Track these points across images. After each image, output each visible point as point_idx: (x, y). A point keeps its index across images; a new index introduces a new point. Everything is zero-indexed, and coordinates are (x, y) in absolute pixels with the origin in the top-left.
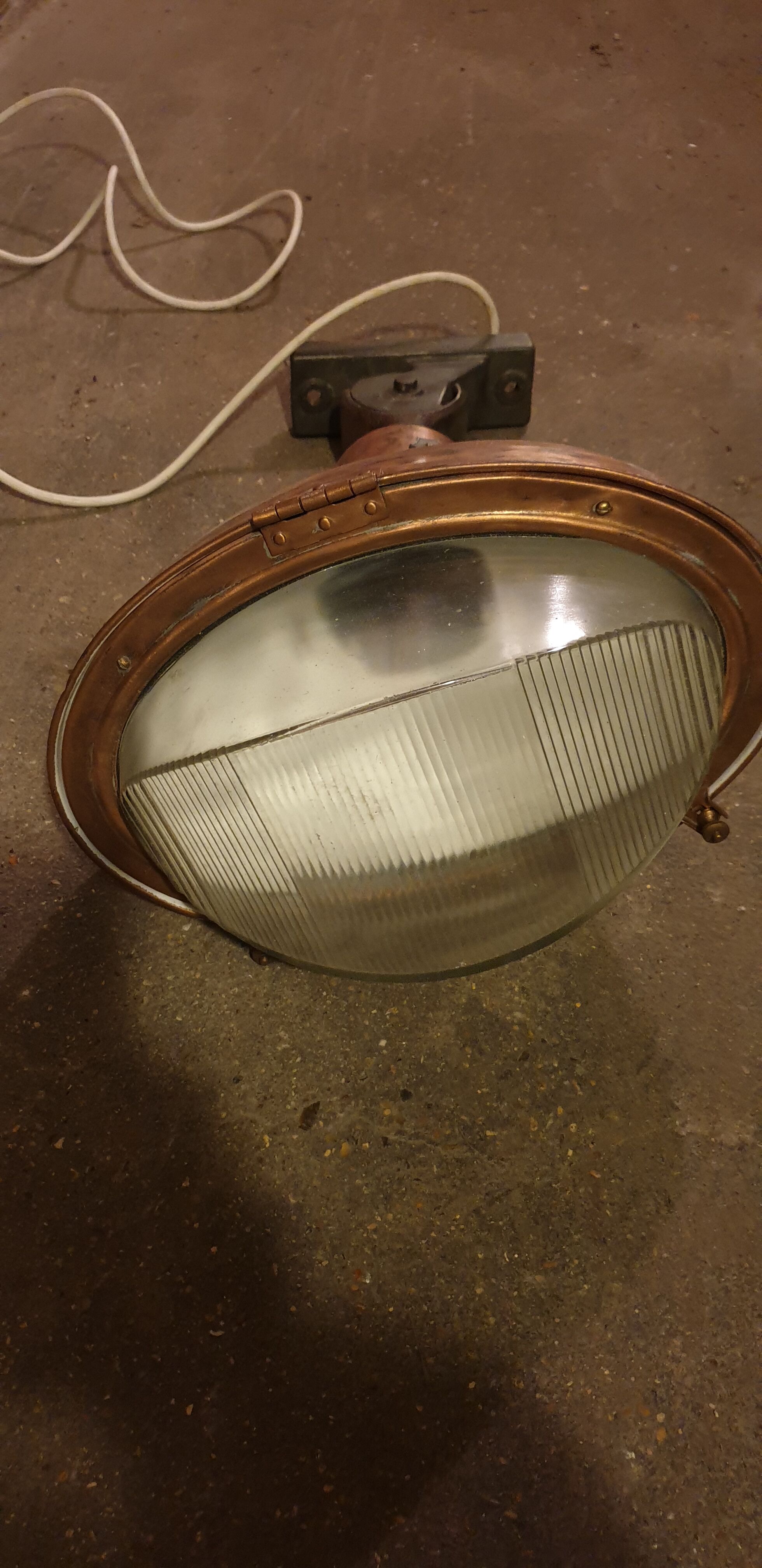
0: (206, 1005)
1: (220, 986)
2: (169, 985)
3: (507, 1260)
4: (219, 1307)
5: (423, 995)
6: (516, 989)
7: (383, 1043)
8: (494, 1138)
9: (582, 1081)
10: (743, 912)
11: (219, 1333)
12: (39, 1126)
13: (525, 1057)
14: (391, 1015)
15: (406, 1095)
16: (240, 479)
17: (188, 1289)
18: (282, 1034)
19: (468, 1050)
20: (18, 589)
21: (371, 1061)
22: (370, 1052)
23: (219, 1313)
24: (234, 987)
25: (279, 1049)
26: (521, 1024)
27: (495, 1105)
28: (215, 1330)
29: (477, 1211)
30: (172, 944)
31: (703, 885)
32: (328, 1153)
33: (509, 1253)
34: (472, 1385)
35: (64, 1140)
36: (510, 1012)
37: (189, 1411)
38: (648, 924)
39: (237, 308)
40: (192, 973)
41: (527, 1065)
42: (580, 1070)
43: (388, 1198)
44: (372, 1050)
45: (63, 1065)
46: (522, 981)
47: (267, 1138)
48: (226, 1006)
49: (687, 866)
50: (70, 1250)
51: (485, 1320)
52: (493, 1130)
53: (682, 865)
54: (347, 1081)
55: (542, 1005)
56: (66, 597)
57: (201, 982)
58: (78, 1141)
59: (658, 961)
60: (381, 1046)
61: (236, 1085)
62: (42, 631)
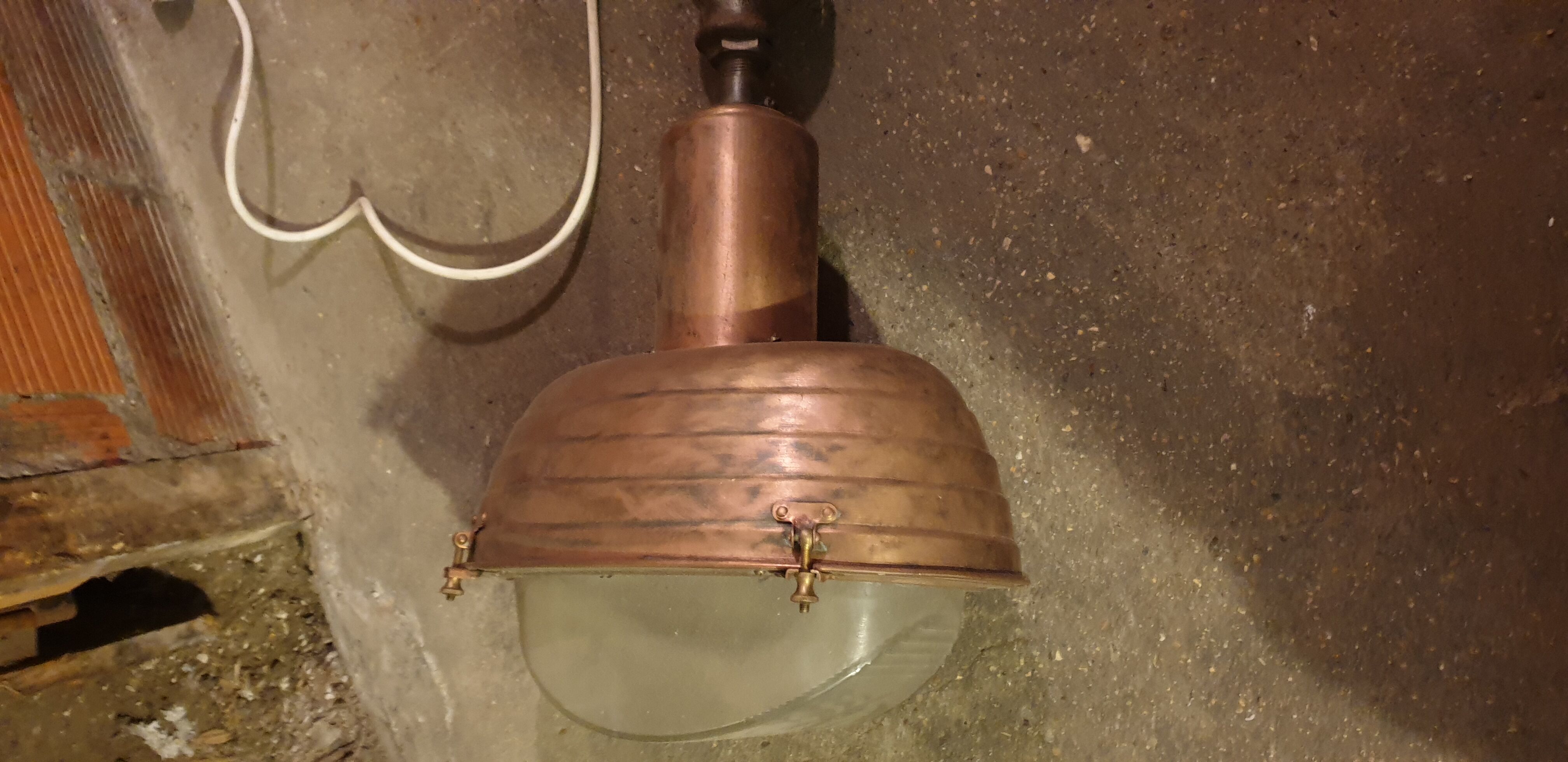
0: (1082, 509)
1: (1080, 488)
2: (1042, 509)
4: (1241, 702)
5: (1241, 412)
6: (1312, 365)
7: (1233, 467)
8: (1361, 494)
9: (1406, 413)
10: (1470, 180)
11: (1253, 717)
13: (1350, 418)
14: (1226, 441)
15: (1276, 496)
17: (1213, 701)
18: (1154, 501)
19: (1302, 437)
21: (1233, 485)
22: (1228, 479)
23: (1244, 705)
24: (1092, 484)
25: (1160, 513)
26: (1332, 392)
27: (1347, 468)
28: (1249, 717)
29: (1379, 553)
30: (1019, 475)
31: (1422, 172)
32: (1246, 568)
33: (1419, 570)
35: (1060, 653)
36: (1317, 388)
38: (1391, 242)
40: (1052, 490)
41: (1354, 423)
42: (1400, 407)
43: (1309, 577)
44: (1229, 477)
45: (1016, 604)
46: (1313, 355)
47: (1196, 581)
48: (1096, 503)
49: (1397, 160)
50: (1119, 717)
52: (1356, 488)
53: (1393, 160)
54: (1226, 511)
55: (1341, 368)
57: (1065, 494)
58: (1069, 649)
59: (1417, 273)
60: (1233, 470)
61: (1148, 555)
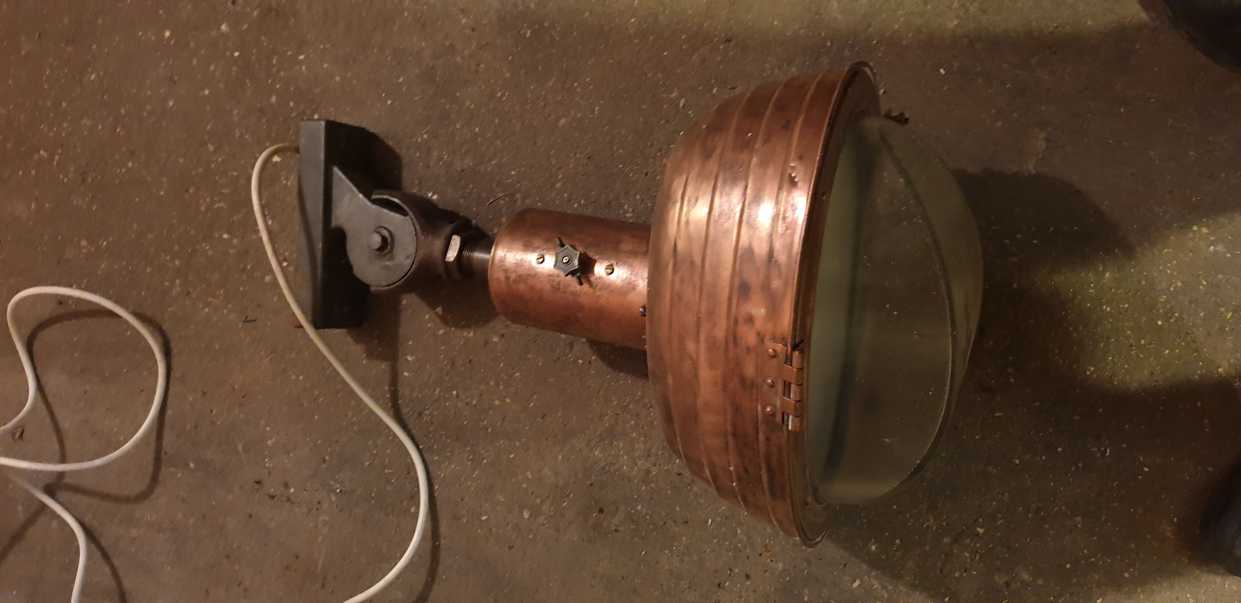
3: (1093, 291)
4: (1093, 449)
11: (1108, 451)
12: (967, 541)
16: (406, 374)
17: (1080, 465)
20: (511, 548)
23: (1096, 450)
28: (1106, 453)
34: (1160, 323)
35: (978, 527)
37: (1146, 469)
39: (167, 353)
45: (928, 527)
50: (1046, 526)
51: (1125, 309)
56: (524, 514)
58: (981, 520)
62: (558, 531)
